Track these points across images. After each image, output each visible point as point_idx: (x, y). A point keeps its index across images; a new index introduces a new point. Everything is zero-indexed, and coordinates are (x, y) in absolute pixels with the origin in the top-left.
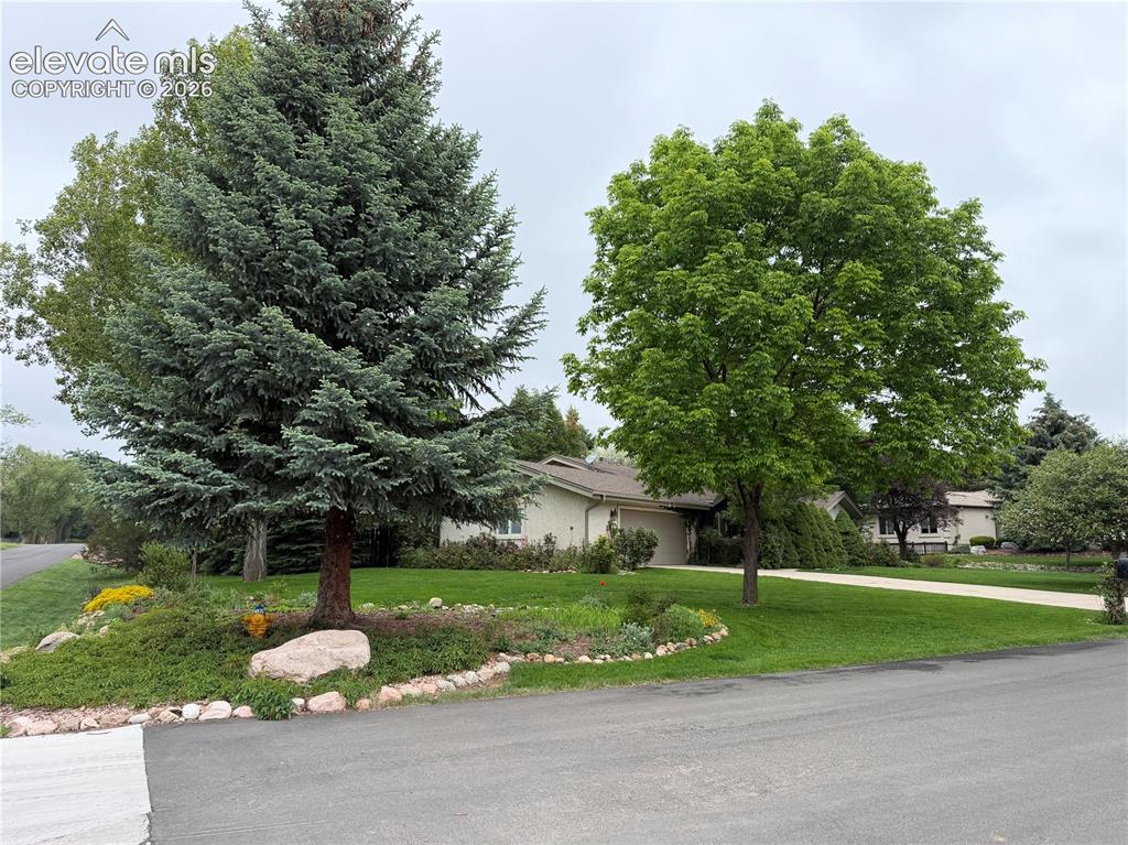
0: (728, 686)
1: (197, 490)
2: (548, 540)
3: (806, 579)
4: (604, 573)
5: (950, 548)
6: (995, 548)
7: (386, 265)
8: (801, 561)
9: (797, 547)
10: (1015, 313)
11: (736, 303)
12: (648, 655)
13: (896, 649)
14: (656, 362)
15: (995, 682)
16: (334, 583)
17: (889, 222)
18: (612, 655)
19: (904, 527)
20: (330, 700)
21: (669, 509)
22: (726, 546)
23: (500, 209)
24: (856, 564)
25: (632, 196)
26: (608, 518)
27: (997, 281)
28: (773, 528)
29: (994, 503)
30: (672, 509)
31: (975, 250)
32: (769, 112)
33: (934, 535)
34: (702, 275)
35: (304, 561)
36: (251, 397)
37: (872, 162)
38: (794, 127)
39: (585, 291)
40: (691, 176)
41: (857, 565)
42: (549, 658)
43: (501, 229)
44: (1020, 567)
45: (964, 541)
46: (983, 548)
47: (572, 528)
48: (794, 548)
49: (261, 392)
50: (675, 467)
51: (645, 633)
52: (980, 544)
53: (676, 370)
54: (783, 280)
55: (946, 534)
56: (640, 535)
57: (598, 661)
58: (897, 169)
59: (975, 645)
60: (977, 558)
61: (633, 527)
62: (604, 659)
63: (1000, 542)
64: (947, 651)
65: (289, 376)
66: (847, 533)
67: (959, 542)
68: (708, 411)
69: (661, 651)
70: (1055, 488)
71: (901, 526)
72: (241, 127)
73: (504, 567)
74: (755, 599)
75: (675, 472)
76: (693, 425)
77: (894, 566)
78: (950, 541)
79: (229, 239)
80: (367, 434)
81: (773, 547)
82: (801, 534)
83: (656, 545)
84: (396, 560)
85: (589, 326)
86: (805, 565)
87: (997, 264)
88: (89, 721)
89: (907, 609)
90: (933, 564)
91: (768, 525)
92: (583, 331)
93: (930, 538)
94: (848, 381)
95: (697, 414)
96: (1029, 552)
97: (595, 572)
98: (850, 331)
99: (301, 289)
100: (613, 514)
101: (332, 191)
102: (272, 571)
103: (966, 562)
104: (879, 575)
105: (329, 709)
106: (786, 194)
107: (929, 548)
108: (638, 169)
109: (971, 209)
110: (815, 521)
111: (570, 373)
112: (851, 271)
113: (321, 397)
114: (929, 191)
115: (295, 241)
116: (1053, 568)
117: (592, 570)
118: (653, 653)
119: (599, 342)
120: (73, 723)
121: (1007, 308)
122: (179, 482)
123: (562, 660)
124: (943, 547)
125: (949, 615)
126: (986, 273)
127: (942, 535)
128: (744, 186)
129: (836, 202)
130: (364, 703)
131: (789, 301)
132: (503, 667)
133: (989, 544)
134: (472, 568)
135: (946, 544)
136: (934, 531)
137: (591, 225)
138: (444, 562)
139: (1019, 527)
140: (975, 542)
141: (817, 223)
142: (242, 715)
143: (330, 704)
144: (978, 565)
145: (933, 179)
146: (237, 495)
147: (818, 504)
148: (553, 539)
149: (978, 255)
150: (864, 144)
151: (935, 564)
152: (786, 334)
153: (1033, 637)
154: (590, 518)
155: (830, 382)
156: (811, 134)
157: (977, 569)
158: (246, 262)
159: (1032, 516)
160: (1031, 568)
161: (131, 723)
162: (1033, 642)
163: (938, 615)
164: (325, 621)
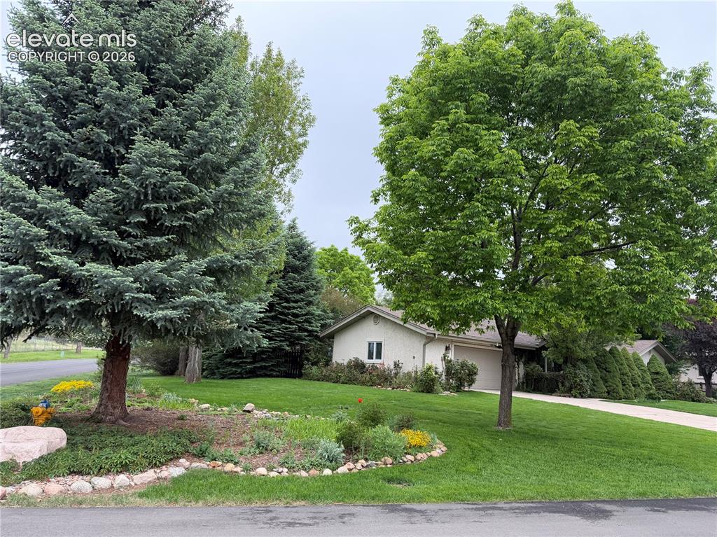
2: (397, 365)
4: (429, 392)
8: (608, 393)
9: (606, 381)
18: (291, 468)
19: (710, 370)
21: (498, 347)
26: (444, 352)
28: (582, 366)
30: (500, 347)
35: (239, 370)
41: (653, 399)
42: (229, 467)
47: (414, 358)
48: (602, 382)
56: (463, 365)
61: (459, 359)
66: (657, 373)
73: (363, 383)
74: (508, 423)
77: (699, 401)
81: (581, 381)
82: (609, 372)
83: (476, 374)
85: (381, 198)
86: (611, 396)
91: (578, 363)
92: (376, 201)
94: (569, 230)
97: (423, 392)
100: (447, 348)
110: (625, 362)
117: (420, 390)
123: (239, 470)
134: (343, 383)
148: (400, 365)
154: (427, 350)
164: (100, 416)
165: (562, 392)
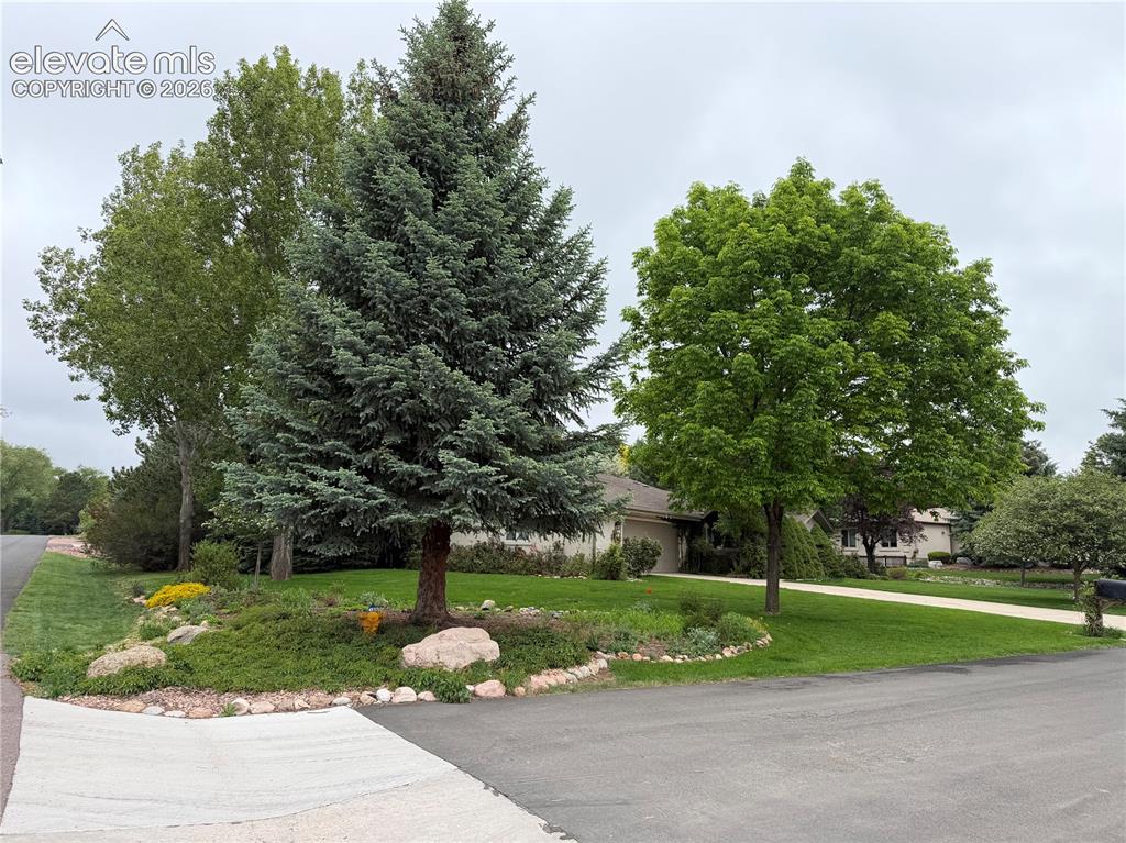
0: (805, 683)
1: (355, 503)
2: (557, 547)
3: (803, 590)
4: (615, 579)
5: (908, 562)
6: (951, 563)
7: (507, 309)
10: (1019, 362)
11: (785, 345)
12: (718, 657)
13: (921, 655)
14: (710, 394)
15: (1024, 683)
16: (433, 585)
17: (919, 279)
18: (689, 655)
19: (872, 541)
20: (491, 687)
21: (665, 519)
22: (716, 557)
23: (594, 260)
24: (835, 576)
25: (675, 238)
26: (613, 528)
27: (1004, 334)
29: (952, 520)
30: (668, 520)
31: (985, 303)
32: (802, 170)
33: (894, 549)
34: (753, 318)
36: (397, 421)
37: (905, 225)
38: (828, 185)
39: (623, 320)
40: (743, 229)
41: (838, 577)
42: (638, 657)
43: (594, 276)
44: (978, 581)
45: (923, 555)
46: (940, 563)
49: (408, 418)
50: (725, 489)
51: (712, 637)
52: (937, 559)
53: (727, 402)
54: (827, 326)
55: (907, 549)
56: (644, 544)
57: (679, 661)
58: (922, 229)
59: (987, 653)
60: (937, 573)
61: (638, 537)
62: (683, 659)
63: (955, 558)
64: (965, 657)
65: (436, 406)
66: (821, 546)
67: (918, 556)
68: (761, 441)
69: (727, 653)
70: (1027, 511)
71: (869, 541)
72: (384, 181)
73: (515, 572)
74: (777, 608)
75: (725, 493)
76: (745, 453)
77: (864, 578)
78: (909, 556)
79: (384, 284)
80: (503, 458)
83: (659, 554)
84: (404, 562)
87: (1003, 317)
88: (299, 701)
89: (910, 620)
90: (897, 577)
91: (757, 537)
93: (890, 551)
95: (751, 443)
96: (983, 567)
97: (606, 579)
98: (882, 373)
99: (441, 329)
100: (616, 523)
101: (469, 245)
102: (297, 570)
103: (927, 576)
104: (861, 587)
105: (494, 695)
106: (826, 248)
107: (889, 561)
108: (678, 214)
109: (982, 267)
110: (795, 534)
111: (617, 397)
112: (884, 321)
113: (469, 425)
114: (951, 251)
115: (439, 288)
116: (1008, 583)
117: (602, 576)
118: (722, 654)
119: (641, 369)
120: (288, 703)
121: (1011, 357)
122: (342, 496)
123: (647, 658)
124: (902, 560)
125: (950, 626)
126: (995, 324)
127: (902, 549)
128: (791, 240)
129: (872, 259)
130: (520, 690)
131: (834, 345)
132: (603, 664)
133: (946, 559)
135: (905, 558)
136: (894, 545)
137: (634, 260)
138: (455, 565)
139: (994, 546)
140: (932, 557)
141: (855, 276)
142: (427, 699)
143: (494, 691)
144: (938, 579)
145: (954, 242)
146: (384, 507)
147: (798, 519)
148: (562, 547)
149: (987, 308)
150: (892, 206)
151: (897, 576)
152: (830, 374)
153: (1032, 647)
155: (861, 416)
156: (843, 192)
157: (938, 583)
158: (395, 303)
159: (1005, 537)
160: (987, 582)
161: (336, 705)
162: (1033, 651)
163: (940, 625)
164: (426, 619)
165: (739, 573)
